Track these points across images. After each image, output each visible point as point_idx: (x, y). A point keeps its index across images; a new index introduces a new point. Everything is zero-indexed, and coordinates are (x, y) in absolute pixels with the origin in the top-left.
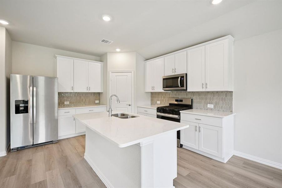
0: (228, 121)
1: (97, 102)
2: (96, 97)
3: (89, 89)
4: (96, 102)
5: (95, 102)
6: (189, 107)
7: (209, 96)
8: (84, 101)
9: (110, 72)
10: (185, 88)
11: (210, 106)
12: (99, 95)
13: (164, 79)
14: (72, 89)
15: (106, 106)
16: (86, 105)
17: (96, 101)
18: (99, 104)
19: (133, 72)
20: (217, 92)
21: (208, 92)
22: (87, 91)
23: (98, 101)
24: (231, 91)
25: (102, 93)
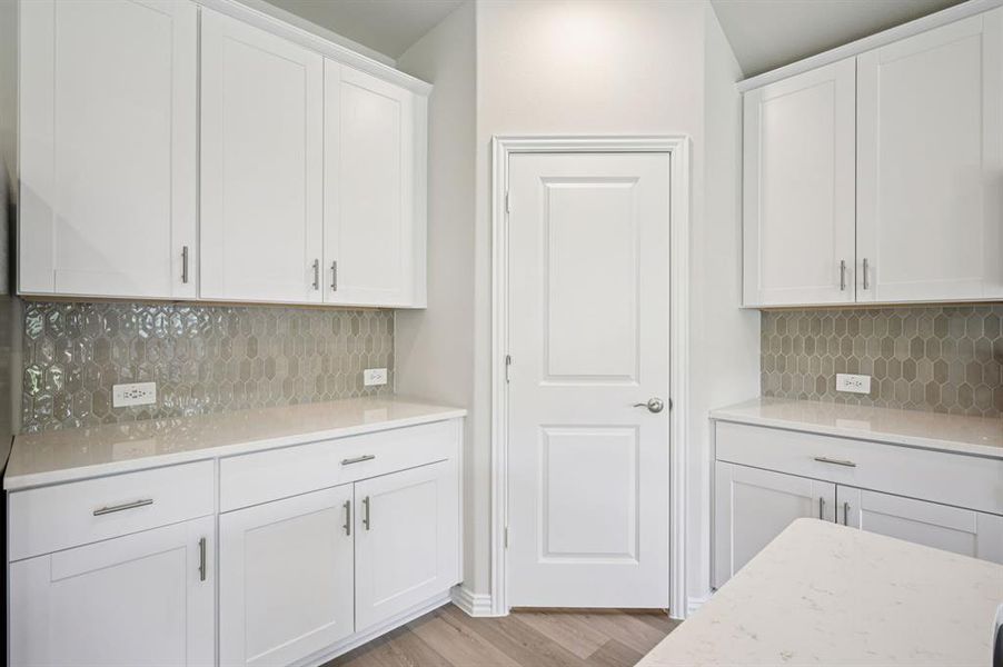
1: (375, 377)
2: (369, 340)
3: (325, 278)
4: (368, 382)
5: (361, 377)
8: (282, 372)
9: (500, 151)
12: (391, 322)
14: (178, 271)
15: (463, 412)
16: (295, 402)
17: (367, 373)
18: (386, 393)
22: (315, 298)
23: (383, 372)
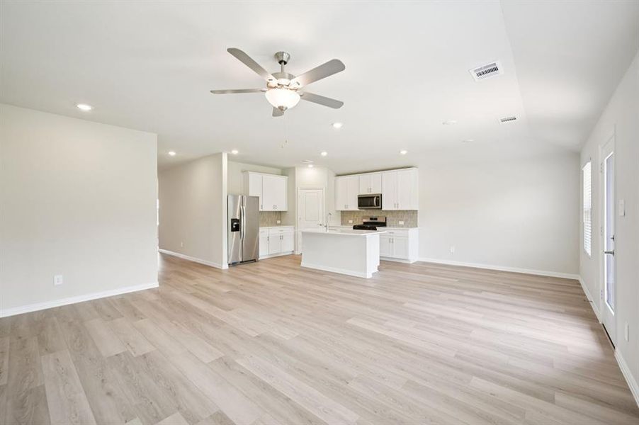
0: (413, 233)
2: (278, 216)
4: (277, 223)
6: (384, 224)
7: (400, 214)
9: (299, 189)
10: (380, 207)
11: (401, 223)
12: (281, 214)
13: (359, 198)
17: (277, 221)
18: (280, 225)
19: (324, 189)
20: (407, 211)
21: (399, 211)
23: (280, 221)
24: (414, 211)
25: (286, 212)
